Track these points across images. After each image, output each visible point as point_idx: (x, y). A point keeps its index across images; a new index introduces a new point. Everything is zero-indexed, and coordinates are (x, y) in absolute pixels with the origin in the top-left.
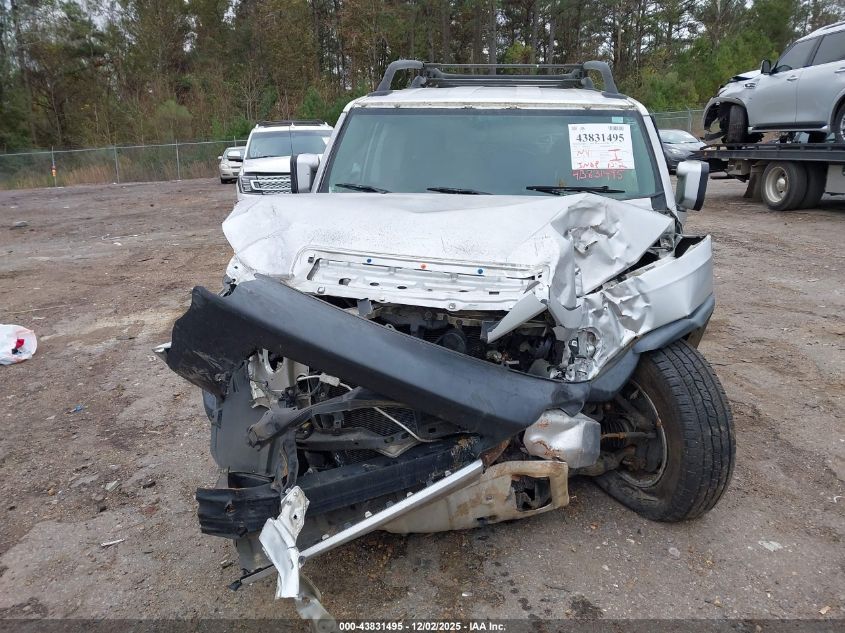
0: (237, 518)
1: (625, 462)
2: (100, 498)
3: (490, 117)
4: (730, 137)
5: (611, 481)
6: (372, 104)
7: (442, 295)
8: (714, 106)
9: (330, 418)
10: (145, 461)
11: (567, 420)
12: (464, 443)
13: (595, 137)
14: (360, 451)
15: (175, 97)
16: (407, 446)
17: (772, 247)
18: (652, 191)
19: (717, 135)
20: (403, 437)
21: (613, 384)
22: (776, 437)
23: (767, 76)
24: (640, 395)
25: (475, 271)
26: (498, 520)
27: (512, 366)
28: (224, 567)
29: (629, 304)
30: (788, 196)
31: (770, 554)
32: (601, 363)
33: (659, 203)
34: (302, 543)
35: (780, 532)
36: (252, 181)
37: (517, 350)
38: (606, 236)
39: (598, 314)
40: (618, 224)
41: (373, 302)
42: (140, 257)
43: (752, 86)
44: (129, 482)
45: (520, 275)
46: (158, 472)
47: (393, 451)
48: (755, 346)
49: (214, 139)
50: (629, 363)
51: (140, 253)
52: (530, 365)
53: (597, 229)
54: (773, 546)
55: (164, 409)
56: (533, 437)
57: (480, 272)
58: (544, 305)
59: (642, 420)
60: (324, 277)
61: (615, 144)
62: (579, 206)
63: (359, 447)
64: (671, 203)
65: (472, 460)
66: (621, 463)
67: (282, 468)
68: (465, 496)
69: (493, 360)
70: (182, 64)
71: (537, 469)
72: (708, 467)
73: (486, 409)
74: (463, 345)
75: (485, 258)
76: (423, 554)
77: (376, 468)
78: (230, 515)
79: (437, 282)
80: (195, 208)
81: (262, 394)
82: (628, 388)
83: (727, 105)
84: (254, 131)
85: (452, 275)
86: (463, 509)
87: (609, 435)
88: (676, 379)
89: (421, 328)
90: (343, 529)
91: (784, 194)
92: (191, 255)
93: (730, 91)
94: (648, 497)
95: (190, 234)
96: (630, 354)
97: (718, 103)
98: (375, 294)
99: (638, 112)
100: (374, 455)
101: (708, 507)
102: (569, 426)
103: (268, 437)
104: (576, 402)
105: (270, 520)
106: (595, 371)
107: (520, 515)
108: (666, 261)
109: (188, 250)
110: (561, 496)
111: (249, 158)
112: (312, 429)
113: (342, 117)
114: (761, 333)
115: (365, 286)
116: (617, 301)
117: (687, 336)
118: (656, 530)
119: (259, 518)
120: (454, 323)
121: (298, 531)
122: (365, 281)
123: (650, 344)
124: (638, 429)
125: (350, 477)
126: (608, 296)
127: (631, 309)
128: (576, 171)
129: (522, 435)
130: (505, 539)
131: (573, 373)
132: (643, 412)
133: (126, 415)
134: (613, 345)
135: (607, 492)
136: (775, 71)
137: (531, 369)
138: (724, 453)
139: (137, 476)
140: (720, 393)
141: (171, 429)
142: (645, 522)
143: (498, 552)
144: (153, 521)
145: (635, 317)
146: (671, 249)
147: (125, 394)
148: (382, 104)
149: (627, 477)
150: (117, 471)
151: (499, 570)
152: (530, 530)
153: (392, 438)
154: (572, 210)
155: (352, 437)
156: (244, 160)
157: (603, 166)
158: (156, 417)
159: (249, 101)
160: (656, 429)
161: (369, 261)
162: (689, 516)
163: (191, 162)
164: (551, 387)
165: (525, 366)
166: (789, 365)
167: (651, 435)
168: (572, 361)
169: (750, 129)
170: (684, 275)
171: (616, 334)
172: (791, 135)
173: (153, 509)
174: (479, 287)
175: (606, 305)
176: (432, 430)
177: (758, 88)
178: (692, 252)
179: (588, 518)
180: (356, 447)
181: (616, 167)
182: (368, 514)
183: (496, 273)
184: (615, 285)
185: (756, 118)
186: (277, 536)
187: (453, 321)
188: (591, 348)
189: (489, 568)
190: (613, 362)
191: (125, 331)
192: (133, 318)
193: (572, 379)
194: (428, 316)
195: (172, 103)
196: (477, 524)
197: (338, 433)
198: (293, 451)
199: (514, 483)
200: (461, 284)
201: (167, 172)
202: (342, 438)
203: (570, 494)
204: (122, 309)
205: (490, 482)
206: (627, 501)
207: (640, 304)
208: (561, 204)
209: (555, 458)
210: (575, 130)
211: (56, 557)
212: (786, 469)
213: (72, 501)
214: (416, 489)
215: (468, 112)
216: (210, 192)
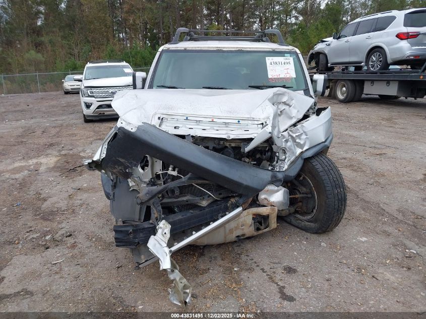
0: (135, 238)
1: (297, 209)
2: (44, 243)
3: (230, 54)
4: (320, 69)
5: (291, 218)
6: (173, 48)
7: (224, 132)
8: (312, 54)
9: (173, 191)
10: (63, 225)
11: (276, 188)
12: (233, 200)
13: (278, 63)
14: (188, 204)
15: (35, 49)
16: (210, 202)
17: (343, 118)
18: (304, 87)
19: (314, 68)
20: (208, 197)
21: (293, 173)
22: (358, 197)
23: (336, 40)
24: (304, 178)
25: (237, 121)
26: (245, 237)
27: (253, 164)
28: (119, 268)
29: (299, 137)
30: (347, 95)
31: (363, 242)
32: (289, 163)
33: (307, 92)
34: (170, 245)
35: (365, 234)
36: (89, 91)
37: (255, 157)
38: (288, 106)
39: (287, 141)
40: (293, 101)
41: (192, 136)
42: (29, 132)
43: (329, 45)
44: (57, 235)
45: (256, 122)
46: (72, 229)
47: (204, 203)
48: (343, 161)
49: (56, 71)
50: (300, 163)
51: (29, 129)
52: (260, 164)
53: (285, 103)
54: (364, 239)
55: (66, 202)
56: (262, 196)
57: (239, 122)
58: (270, 135)
59: (304, 190)
60: (166, 126)
61: (287, 66)
62: (277, 93)
63: (189, 203)
64: (312, 93)
65: (238, 207)
66: (296, 210)
67: (154, 214)
68: (232, 225)
69: (245, 162)
70: (37, 31)
71: (263, 211)
72: (336, 207)
73: (245, 183)
74: (232, 155)
75: (240, 116)
76: (212, 254)
77: (197, 212)
78: (131, 236)
79: (219, 127)
80: (53, 106)
81: (134, 184)
82: (299, 175)
83: (318, 54)
84: (87, 66)
85: (226, 123)
86: (231, 231)
87: (291, 196)
88: (321, 169)
89: (214, 147)
90: (183, 240)
91: (345, 95)
92: (58, 129)
93: (319, 47)
94: (309, 224)
95: (54, 119)
96: (300, 159)
97: (314, 53)
98: (192, 133)
99: (296, 52)
100: (195, 206)
101: (336, 225)
102: (277, 191)
103: (146, 200)
104: (280, 180)
105: (152, 236)
106: (286, 167)
107: (256, 233)
108: (313, 117)
109: (55, 127)
110: (273, 224)
111: (85, 79)
112: (163, 197)
113: (158, 54)
114: (345, 155)
115: (187, 129)
116: (294, 135)
117: (322, 151)
118: (314, 237)
119: (145, 237)
120: (228, 146)
121: (167, 239)
122: (186, 127)
123: (309, 154)
124: (303, 194)
125: (185, 217)
126: (291, 133)
127: (300, 139)
128: (270, 79)
129: (257, 195)
130: (248, 245)
131: (278, 167)
132: (305, 186)
133: (45, 205)
134: (293, 156)
135: (290, 224)
136: (339, 38)
137: (261, 166)
138: (343, 201)
139: (60, 233)
140: (340, 175)
141: (72, 211)
142: (309, 234)
143: (247, 251)
144: (76, 251)
145: (302, 142)
146: (315, 113)
147: (42, 196)
148: (178, 47)
149: (298, 216)
150: (49, 230)
151: (249, 258)
152: (259, 241)
153: (204, 198)
154: (275, 95)
155: (185, 199)
156: (83, 81)
157: (282, 76)
158: (63, 205)
159: (76, 51)
160: (311, 193)
161: (187, 118)
162: (328, 230)
163: (46, 83)
164: (270, 173)
165: (258, 164)
166: (359, 168)
167: (309, 196)
168: (277, 162)
169: (329, 65)
170: (321, 124)
171: (294, 151)
172: (347, 68)
173: (74, 246)
174: (238, 129)
175: (290, 137)
176: (220, 194)
177: (332, 46)
178: (323, 114)
179: (283, 234)
180: (187, 203)
181: (288, 76)
182: (194, 232)
183: (246, 122)
184: (293, 129)
185: (332, 60)
186: (157, 243)
187: (227, 144)
188: (284, 157)
189: (244, 257)
190: (293, 163)
191: (32, 167)
192: (35, 161)
193: (278, 170)
194: (216, 141)
195: (33, 52)
196: (236, 239)
197: (178, 197)
198: (159, 206)
199: (253, 219)
200: (230, 127)
201: (32, 88)
202: (180, 199)
203: (277, 222)
204: (27, 157)
205: (243, 218)
206: (300, 226)
207: (304, 137)
208: (270, 92)
209: (272, 206)
210: (269, 60)
211: (30, 271)
212: (364, 210)
213: (29, 245)
214: (214, 221)
215: (219, 51)
216: (59, 98)
